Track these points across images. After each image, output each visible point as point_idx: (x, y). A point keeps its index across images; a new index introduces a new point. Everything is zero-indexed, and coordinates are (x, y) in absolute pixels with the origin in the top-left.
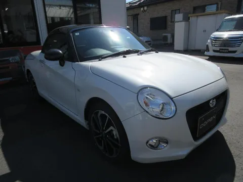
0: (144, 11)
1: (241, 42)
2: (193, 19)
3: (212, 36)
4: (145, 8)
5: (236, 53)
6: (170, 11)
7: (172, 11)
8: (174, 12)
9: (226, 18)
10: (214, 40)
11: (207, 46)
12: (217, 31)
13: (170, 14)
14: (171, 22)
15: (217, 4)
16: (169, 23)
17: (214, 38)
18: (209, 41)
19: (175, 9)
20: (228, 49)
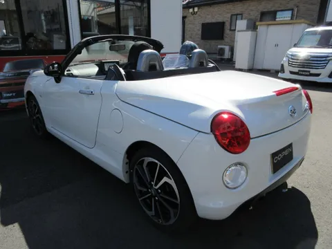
0: (194, 13)
1: (327, 63)
2: (262, 29)
3: (288, 52)
4: (196, 9)
5: (320, 77)
6: (229, 15)
7: (232, 15)
8: (234, 17)
9: (308, 30)
10: (292, 59)
11: (282, 65)
12: (295, 46)
13: (229, 20)
14: (231, 30)
15: (292, 10)
16: (227, 31)
17: (292, 55)
18: (285, 59)
19: (236, 13)
20: (309, 72)
